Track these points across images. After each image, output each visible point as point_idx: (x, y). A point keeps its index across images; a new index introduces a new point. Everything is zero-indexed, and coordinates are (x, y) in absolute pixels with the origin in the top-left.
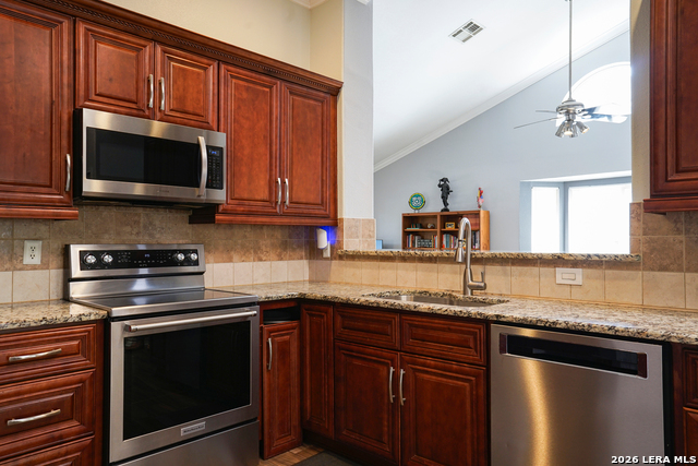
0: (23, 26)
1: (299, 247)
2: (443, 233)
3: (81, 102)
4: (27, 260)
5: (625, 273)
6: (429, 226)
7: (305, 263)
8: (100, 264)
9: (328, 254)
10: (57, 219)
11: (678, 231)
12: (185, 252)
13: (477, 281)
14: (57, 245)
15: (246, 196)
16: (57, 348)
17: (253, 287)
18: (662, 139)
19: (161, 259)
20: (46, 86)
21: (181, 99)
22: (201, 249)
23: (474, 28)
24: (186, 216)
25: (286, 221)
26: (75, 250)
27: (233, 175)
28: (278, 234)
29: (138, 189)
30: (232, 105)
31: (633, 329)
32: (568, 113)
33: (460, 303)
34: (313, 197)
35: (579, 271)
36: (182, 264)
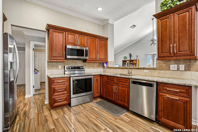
0: (59, 34)
1: (101, 66)
2: (130, 64)
3: (66, 44)
4: (59, 68)
5: (155, 71)
7: (102, 69)
8: (69, 69)
9: (106, 67)
10: (63, 62)
11: (164, 63)
12: (82, 67)
13: (130, 72)
14: (63, 66)
15: (91, 58)
16: (63, 81)
17: (93, 73)
18: (159, 48)
19: (78, 68)
20: (62, 42)
21: (81, 42)
22: (84, 66)
23: (134, 26)
24: (82, 61)
25: (98, 62)
26: (66, 66)
27: (90, 54)
28: (98, 64)
29: (76, 57)
30: (89, 43)
31: (152, 80)
32: (153, 41)
33: (127, 76)
34: (103, 58)
35: (148, 70)
36: (81, 69)
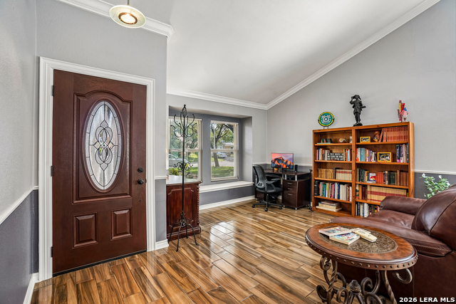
2: (357, 146)
6: (341, 140)
